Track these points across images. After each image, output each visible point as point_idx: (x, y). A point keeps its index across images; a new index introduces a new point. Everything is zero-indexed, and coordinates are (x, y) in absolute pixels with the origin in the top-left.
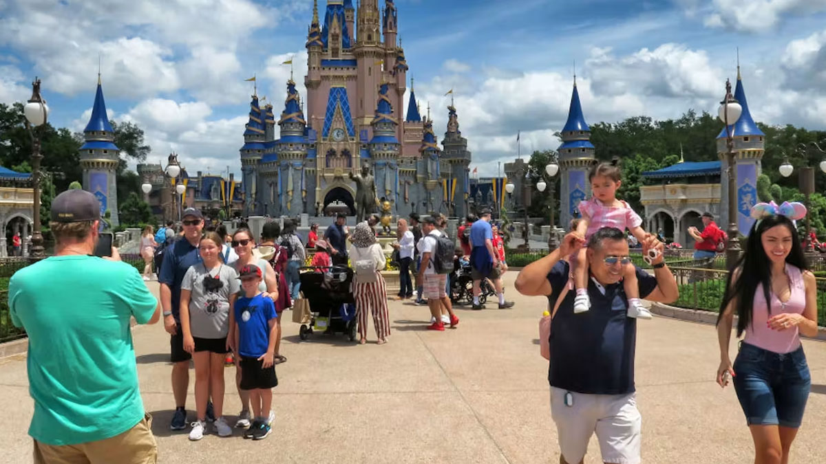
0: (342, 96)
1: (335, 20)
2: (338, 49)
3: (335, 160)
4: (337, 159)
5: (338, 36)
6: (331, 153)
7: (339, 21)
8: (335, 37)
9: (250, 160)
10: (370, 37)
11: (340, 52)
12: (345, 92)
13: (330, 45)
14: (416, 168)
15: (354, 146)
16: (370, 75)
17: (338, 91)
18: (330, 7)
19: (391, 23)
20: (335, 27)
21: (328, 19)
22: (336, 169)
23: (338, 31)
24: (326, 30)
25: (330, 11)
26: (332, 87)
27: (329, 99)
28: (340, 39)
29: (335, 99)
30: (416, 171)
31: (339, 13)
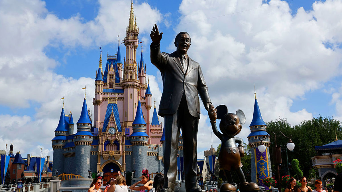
0: (114, 109)
1: (112, 68)
2: (113, 83)
3: (109, 146)
4: (110, 146)
5: (113, 76)
6: (108, 143)
7: (114, 68)
8: (112, 77)
9: (58, 146)
10: (131, 77)
11: (114, 85)
12: (116, 107)
13: (108, 81)
14: (158, 152)
15: (121, 137)
16: (131, 98)
17: (112, 105)
18: (109, 60)
19: (143, 71)
20: (112, 71)
21: (108, 67)
22: (110, 151)
23: (112, 73)
24: (106, 73)
25: (109, 63)
26: (109, 103)
27: (107, 110)
28: (114, 78)
29: (110, 110)
30: (158, 153)
31: (114, 64)
